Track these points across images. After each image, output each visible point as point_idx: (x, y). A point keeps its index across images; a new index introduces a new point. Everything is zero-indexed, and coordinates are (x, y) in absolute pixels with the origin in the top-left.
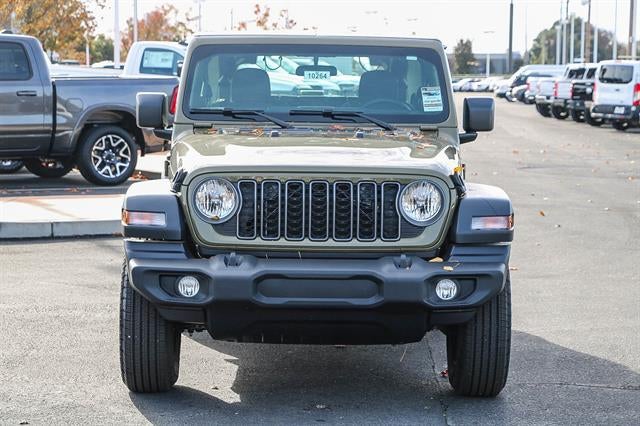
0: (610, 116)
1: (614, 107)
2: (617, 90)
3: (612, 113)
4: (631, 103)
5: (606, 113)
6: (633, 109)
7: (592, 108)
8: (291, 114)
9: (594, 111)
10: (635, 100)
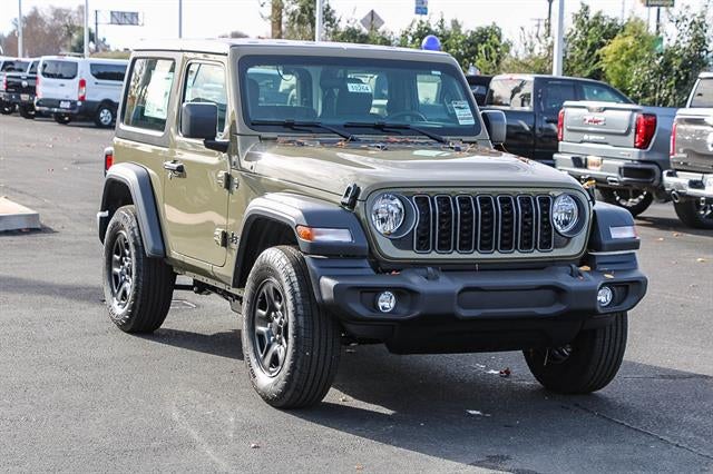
0: (56, 110)
1: (60, 102)
2: (62, 85)
3: (59, 107)
4: (77, 99)
5: (51, 107)
6: (79, 103)
7: (35, 102)
8: (345, 126)
9: (38, 104)
10: (81, 95)
